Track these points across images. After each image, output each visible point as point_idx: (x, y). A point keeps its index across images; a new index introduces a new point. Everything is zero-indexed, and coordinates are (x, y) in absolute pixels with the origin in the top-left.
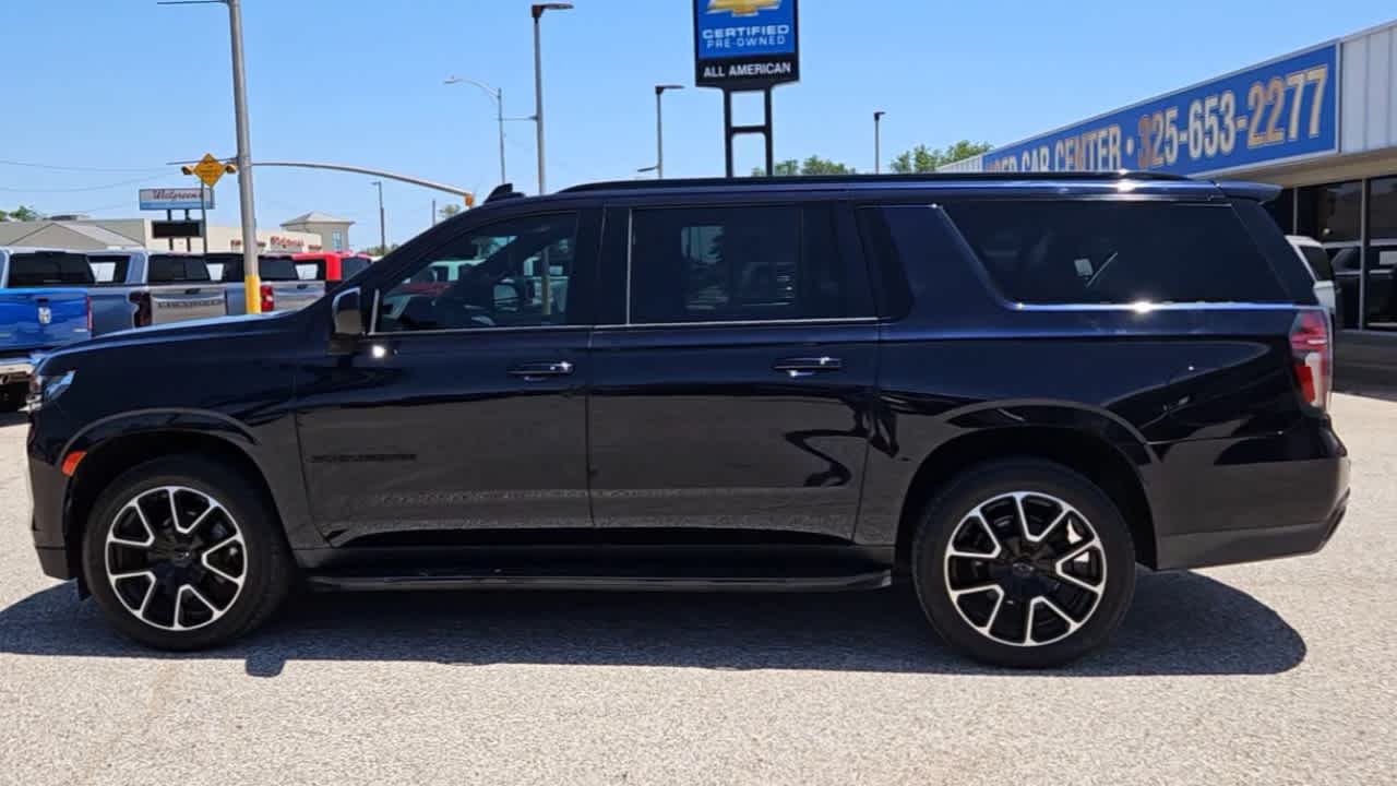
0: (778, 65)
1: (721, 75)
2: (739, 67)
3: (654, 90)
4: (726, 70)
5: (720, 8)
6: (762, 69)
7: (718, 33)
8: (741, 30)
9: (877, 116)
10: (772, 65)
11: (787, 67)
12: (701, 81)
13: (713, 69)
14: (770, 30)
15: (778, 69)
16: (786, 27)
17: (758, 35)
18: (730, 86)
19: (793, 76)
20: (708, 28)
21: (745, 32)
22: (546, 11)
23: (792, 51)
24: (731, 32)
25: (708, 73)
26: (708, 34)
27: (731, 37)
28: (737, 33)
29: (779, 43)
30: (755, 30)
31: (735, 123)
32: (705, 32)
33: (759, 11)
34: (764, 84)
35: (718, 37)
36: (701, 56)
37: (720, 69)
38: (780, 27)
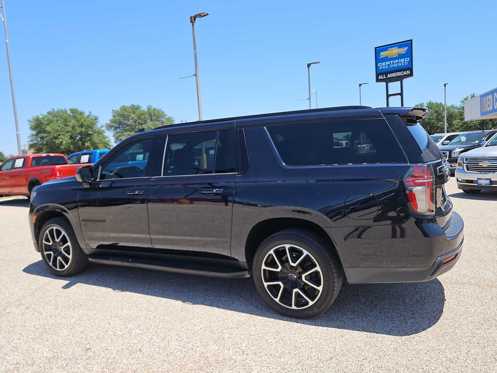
0: (405, 72)
1: (385, 78)
2: (391, 74)
3: (359, 85)
4: (386, 76)
5: (384, 55)
6: (399, 74)
7: (384, 64)
8: (391, 62)
9: (445, 85)
10: (403, 72)
11: (409, 72)
12: (378, 80)
13: (382, 76)
14: (402, 60)
15: (405, 73)
16: (408, 58)
17: (398, 63)
18: (388, 81)
19: (411, 75)
20: (380, 63)
21: (393, 62)
22: (311, 65)
23: (410, 66)
24: (388, 63)
25: (380, 77)
26: (380, 65)
27: (388, 64)
28: (390, 63)
29: (405, 64)
30: (397, 61)
31: (390, 93)
32: (379, 64)
33: (398, 55)
34: (400, 79)
35: (383, 66)
36: (378, 72)
37: (384, 75)
38: (406, 59)
